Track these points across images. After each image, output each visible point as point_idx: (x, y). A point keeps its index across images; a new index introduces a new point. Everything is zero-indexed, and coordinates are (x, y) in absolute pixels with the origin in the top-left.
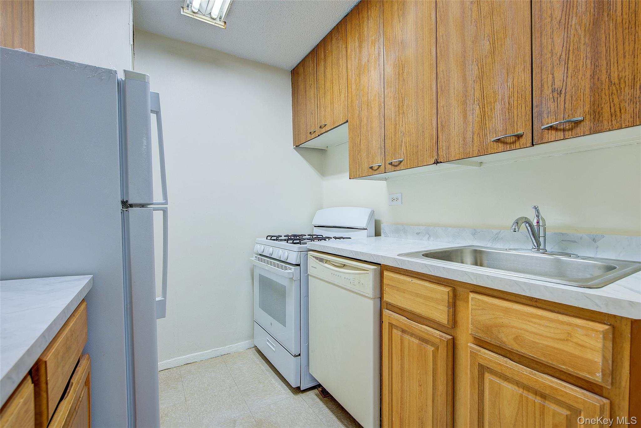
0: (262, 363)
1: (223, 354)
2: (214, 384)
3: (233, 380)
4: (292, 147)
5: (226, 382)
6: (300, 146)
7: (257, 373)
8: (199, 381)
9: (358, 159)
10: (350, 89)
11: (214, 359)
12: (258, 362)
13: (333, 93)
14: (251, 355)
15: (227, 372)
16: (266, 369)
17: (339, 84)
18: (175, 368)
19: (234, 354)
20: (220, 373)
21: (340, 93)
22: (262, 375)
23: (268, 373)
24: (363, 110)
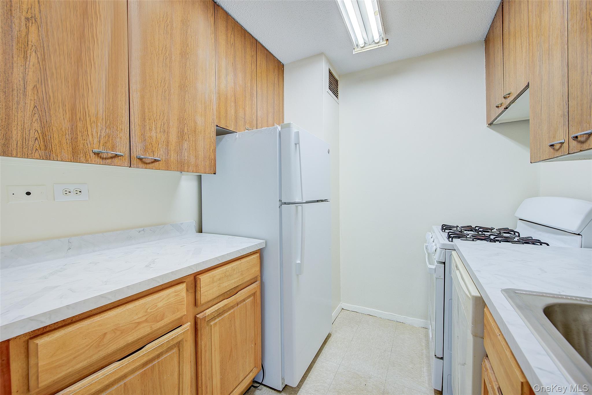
0: (426, 347)
1: (399, 321)
2: (376, 340)
3: (391, 346)
4: (486, 125)
5: (385, 344)
6: (494, 123)
7: (416, 353)
8: (368, 332)
9: (539, 135)
10: (531, 38)
11: (390, 321)
12: (423, 344)
13: (516, 50)
14: (421, 334)
15: (391, 337)
16: (426, 355)
17: (521, 36)
18: (361, 314)
19: (408, 326)
20: (387, 335)
21: (522, 47)
22: (419, 357)
23: (425, 359)
24: (544, 64)
